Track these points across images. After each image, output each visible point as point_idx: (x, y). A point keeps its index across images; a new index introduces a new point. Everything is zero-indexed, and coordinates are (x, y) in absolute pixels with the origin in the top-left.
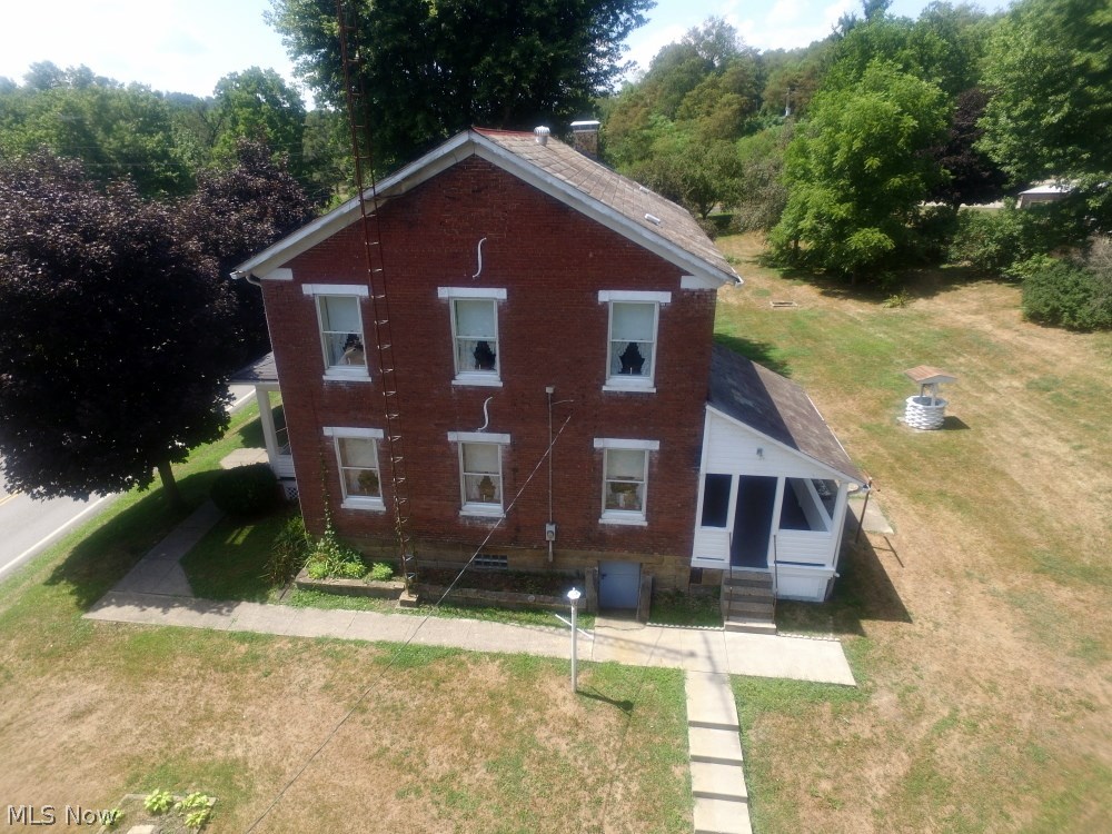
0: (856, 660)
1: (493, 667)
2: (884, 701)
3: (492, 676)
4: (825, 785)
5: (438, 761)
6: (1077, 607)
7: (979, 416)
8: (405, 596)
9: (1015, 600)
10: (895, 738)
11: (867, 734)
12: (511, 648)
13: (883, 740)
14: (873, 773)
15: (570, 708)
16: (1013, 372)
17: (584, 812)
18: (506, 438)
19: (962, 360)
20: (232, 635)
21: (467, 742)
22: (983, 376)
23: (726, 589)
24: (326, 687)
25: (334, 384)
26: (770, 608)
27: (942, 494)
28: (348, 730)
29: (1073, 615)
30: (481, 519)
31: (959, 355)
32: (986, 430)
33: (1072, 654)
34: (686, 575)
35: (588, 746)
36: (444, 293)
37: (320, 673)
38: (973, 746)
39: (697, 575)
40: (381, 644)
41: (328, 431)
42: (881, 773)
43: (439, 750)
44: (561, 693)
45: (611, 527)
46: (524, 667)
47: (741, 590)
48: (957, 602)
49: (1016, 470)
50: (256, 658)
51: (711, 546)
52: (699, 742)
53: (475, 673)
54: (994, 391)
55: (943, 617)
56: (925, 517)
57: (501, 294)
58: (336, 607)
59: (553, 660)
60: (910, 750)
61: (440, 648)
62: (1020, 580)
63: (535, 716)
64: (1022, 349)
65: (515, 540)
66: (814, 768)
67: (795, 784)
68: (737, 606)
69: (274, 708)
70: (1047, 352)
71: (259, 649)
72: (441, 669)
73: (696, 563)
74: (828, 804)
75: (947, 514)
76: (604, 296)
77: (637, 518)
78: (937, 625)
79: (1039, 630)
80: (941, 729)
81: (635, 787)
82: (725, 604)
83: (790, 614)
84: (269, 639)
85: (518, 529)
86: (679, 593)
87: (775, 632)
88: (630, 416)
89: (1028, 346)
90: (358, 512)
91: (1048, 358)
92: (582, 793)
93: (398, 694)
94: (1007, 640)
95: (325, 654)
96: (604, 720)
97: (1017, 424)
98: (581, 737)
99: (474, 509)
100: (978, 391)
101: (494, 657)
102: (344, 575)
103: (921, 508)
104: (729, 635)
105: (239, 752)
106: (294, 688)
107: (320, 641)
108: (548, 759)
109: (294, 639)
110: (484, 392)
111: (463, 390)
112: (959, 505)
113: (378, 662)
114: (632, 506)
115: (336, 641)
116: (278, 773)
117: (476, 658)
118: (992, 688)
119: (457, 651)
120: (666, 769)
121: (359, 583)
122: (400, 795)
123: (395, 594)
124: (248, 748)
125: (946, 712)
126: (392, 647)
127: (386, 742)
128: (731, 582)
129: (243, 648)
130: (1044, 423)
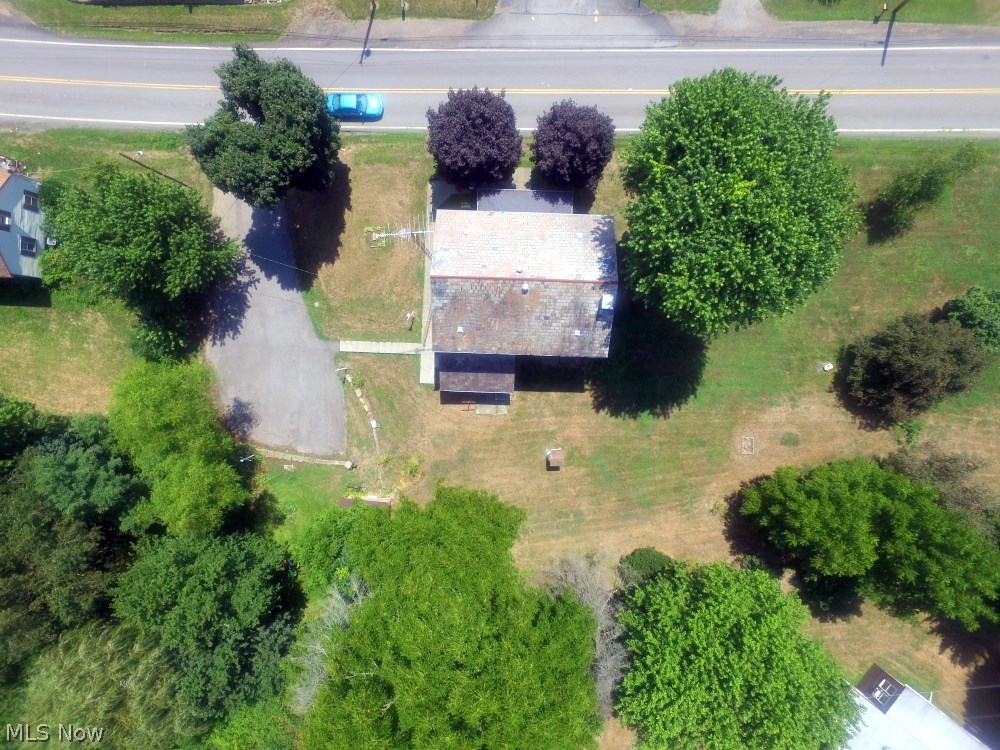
1: (420, 297)
2: (418, 389)
4: (399, 370)
5: (397, 289)
6: (450, 450)
9: (454, 436)
10: (411, 388)
11: (410, 382)
13: (410, 386)
14: (403, 381)
17: (389, 321)
21: (402, 295)
29: (447, 448)
33: (434, 439)
38: (411, 405)
55: (443, 413)
60: (408, 390)
66: (402, 369)
67: (399, 364)
72: (418, 284)
74: (396, 370)
78: (440, 411)
79: (441, 435)
80: (413, 399)
81: (394, 331)
92: (392, 320)
94: (438, 426)
118: (423, 416)
119: (423, 287)
122: (390, 284)
125: (417, 402)
127: (400, 277)
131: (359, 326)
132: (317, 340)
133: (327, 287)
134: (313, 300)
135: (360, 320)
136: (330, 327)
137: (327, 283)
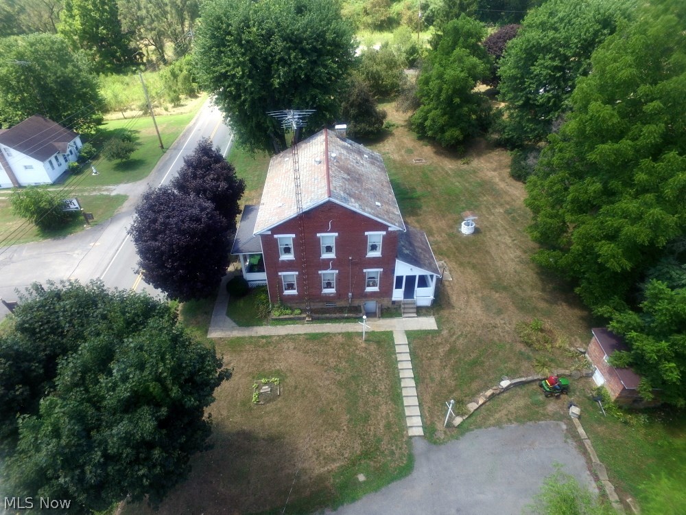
0: (438, 322)
1: (340, 337)
2: (445, 333)
3: (340, 339)
4: (429, 355)
5: (332, 362)
6: (499, 299)
7: (487, 227)
8: (307, 319)
9: (483, 299)
10: (446, 341)
11: (440, 341)
12: (344, 331)
13: (444, 342)
14: (440, 350)
15: (363, 345)
16: (501, 205)
17: (372, 369)
18: (337, 271)
19: (485, 198)
20: (259, 337)
21: (338, 356)
22: (491, 207)
23: (403, 306)
24: (295, 348)
25: (283, 261)
26: (415, 310)
27: (469, 263)
28: (306, 358)
29: (498, 302)
30: (328, 293)
31: (484, 195)
32: (488, 234)
33: (494, 314)
34: (391, 303)
35: (370, 354)
36: (318, 235)
37: (291, 345)
38: (466, 341)
39: (394, 302)
40: (305, 334)
41: (280, 274)
42: (442, 351)
43: (332, 360)
44: (361, 341)
45: (369, 292)
46: (349, 336)
47: (406, 306)
48: (467, 301)
49: (493, 251)
50: (269, 343)
51: (398, 294)
52: (398, 349)
53: (336, 339)
54: (493, 214)
55: (463, 306)
56: (463, 273)
57: (336, 234)
58: (287, 324)
59: (357, 332)
60: (450, 344)
61: (323, 333)
62: (486, 292)
63: (355, 348)
64: (506, 193)
65: (339, 298)
66: (427, 351)
67: (422, 356)
68: (406, 311)
69: (282, 355)
70: (514, 195)
71: (269, 340)
72: (325, 339)
73: (393, 299)
74: (430, 359)
75: (469, 270)
76: (366, 233)
77: (376, 289)
78: (461, 309)
79: (487, 308)
80: (458, 338)
81: (383, 362)
82: (403, 311)
83: (420, 311)
84: (271, 337)
85: (339, 295)
86: (389, 308)
87: (417, 317)
88: (374, 263)
89: (509, 191)
90: (288, 295)
91: (514, 197)
92: (371, 365)
93: (316, 347)
94: (479, 311)
95: (290, 339)
96: (373, 347)
97: (498, 231)
98: (368, 352)
99: (326, 291)
100: (489, 214)
101: (339, 334)
102: (286, 314)
103: (462, 269)
104: (404, 319)
105: (278, 367)
106: (285, 350)
107: (286, 335)
108: (360, 358)
109: (279, 336)
110: (330, 260)
111: (324, 260)
112: (474, 267)
113: (307, 339)
114: (374, 285)
115: (292, 335)
116: (291, 371)
117: (335, 334)
118: (473, 326)
119: (328, 333)
120: (391, 356)
121: (292, 316)
122: (326, 371)
123: (304, 318)
124: (280, 366)
125: (460, 333)
126: (309, 334)
127: (317, 360)
128: (404, 304)
129: (264, 341)
130: (506, 229)
131: (383, 408)
132: (415, 474)
133: (334, 460)
134: (356, 483)
135: (377, 407)
136: (392, 453)
137: (329, 459)
